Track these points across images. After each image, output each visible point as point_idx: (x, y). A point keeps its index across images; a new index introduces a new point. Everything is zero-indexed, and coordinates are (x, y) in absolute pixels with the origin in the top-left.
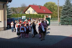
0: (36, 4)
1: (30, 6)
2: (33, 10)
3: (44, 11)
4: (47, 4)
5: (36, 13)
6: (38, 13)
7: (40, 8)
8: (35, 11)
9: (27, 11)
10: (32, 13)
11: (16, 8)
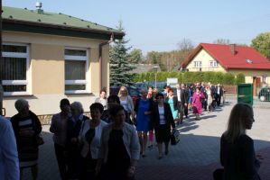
0: (228, 41)
1: (201, 48)
2: (212, 59)
3: (249, 61)
4: (261, 38)
5: (220, 69)
6: (228, 69)
7: (236, 53)
8: (218, 62)
9: (193, 63)
10: (207, 70)
11: (165, 53)
